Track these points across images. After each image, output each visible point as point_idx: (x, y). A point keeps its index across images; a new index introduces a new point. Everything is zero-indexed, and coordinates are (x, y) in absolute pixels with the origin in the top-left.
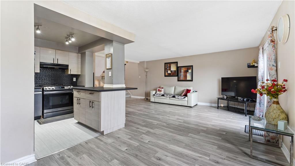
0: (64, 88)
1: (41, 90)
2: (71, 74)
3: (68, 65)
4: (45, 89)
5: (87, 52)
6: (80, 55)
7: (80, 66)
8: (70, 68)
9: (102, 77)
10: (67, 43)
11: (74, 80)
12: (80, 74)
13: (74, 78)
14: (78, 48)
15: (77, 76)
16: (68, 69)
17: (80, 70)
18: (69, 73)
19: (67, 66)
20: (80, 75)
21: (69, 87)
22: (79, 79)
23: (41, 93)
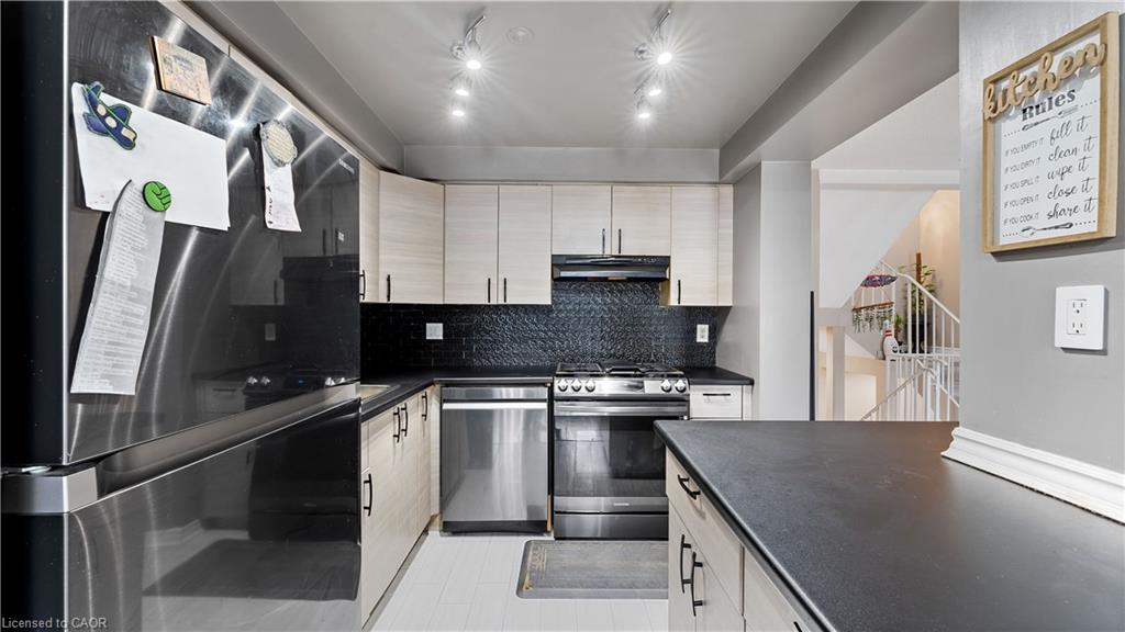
0: (641, 387)
1: (543, 392)
2: (682, 304)
3: (669, 257)
4: (559, 388)
5: (771, 159)
6: (728, 191)
7: (728, 256)
8: (675, 273)
9: (857, 310)
10: (644, 117)
11: (702, 334)
12: (730, 304)
13: (699, 326)
14: (717, 152)
15: (716, 316)
16: (666, 280)
17: (730, 278)
18: (673, 302)
19: (664, 262)
20: (729, 308)
21: (667, 383)
22: (728, 333)
23: (544, 406)
